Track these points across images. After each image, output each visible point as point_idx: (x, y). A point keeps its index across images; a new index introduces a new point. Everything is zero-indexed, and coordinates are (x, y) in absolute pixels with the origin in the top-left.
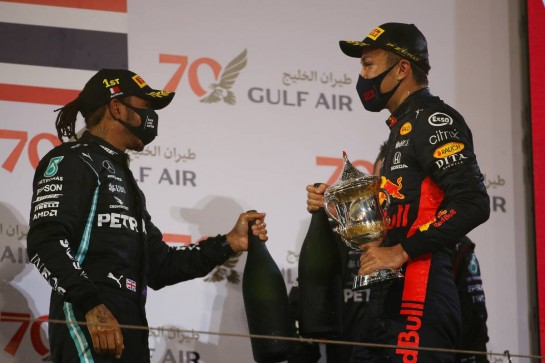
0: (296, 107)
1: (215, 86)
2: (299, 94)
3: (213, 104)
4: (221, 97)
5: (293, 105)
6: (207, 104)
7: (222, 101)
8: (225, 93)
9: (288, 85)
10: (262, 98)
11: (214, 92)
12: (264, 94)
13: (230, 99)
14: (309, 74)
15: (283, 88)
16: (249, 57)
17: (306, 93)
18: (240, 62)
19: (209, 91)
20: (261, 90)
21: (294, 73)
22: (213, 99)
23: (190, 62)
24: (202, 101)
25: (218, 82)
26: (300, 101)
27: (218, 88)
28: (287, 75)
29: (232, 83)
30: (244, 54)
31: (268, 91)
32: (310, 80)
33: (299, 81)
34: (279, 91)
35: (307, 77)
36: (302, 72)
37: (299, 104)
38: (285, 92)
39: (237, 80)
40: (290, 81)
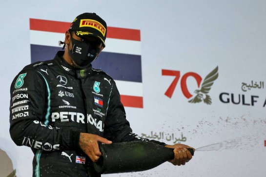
0: (251, 106)
1: (198, 91)
2: (252, 97)
3: (197, 104)
4: (202, 99)
5: (249, 105)
6: (193, 104)
7: (203, 102)
8: (204, 96)
9: (245, 91)
10: (228, 100)
11: (198, 95)
12: (230, 97)
13: (208, 100)
14: (258, 83)
15: (242, 93)
16: (219, 71)
17: (257, 97)
18: (214, 75)
19: (194, 95)
20: (228, 94)
21: (249, 83)
22: (197, 100)
23: (182, 75)
24: (190, 102)
25: (200, 89)
26: (253, 102)
27: (200, 93)
28: (244, 84)
29: (209, 89)
30: (216, 69)
31: (232, 95)
32: (260, 88)
33: (252, 89)
34: (239, 95)
35: (257, 86)
36: (254, 83)
37: (253, 104)
38: (243, 96)
39: (212, 87)
40: (246, 88)
